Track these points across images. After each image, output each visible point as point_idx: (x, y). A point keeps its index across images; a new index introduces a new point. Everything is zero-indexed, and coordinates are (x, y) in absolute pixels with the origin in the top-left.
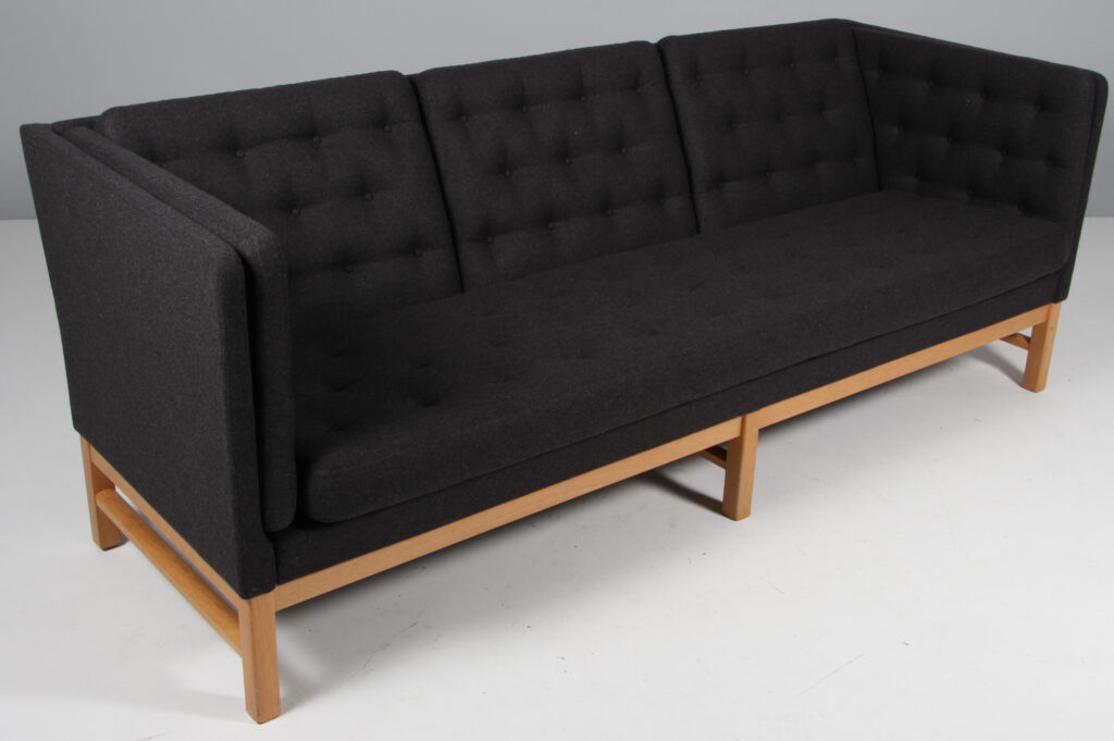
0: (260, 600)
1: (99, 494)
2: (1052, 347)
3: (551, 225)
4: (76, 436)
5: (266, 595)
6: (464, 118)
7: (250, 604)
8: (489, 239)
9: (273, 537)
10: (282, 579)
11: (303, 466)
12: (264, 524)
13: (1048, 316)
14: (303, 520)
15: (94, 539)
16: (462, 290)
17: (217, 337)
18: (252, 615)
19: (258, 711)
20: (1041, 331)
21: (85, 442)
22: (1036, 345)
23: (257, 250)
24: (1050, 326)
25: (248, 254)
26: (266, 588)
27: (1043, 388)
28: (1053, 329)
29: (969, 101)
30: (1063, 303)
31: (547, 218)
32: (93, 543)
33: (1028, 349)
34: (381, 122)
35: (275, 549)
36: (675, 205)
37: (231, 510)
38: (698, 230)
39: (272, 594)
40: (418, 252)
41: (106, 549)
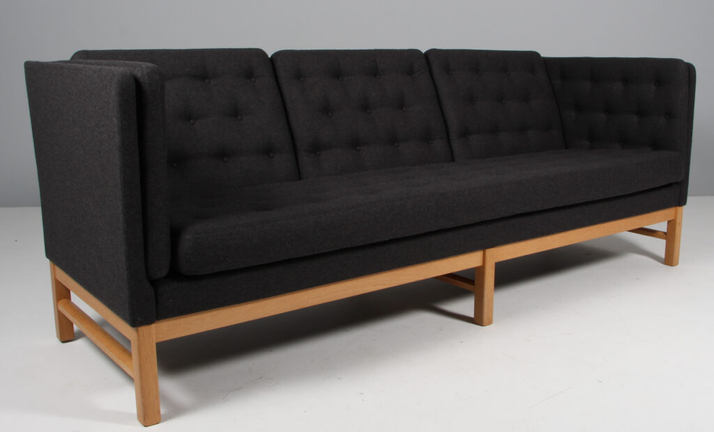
0: (144, 329)
1: (60, 302)
2: (680, 236)
3: (358, 148)
4: (48, 260)
6: (302, 79)
7: (137, 331)
8: (318, 153)
9: (154, 283)
12: (147, 271)
13: (676, 215)
14: (175, 273)
15: (57, 336)
16: (300, 178)
17: (116, 130)
18: (139, 340)
19: (144, 416)
20: (672, 224)
21: (52, 264)
22: (670, 236)
23: (145, 72)
24: (678, 221)
25: (139, 75)
26: (148, 320)
27: (677, 264)
28: (680, 224)
29: (615, 88)
30: (684, 207)
31: (355, 144)
33: (666, 239)
34: (249, 75)
35: (155, 292)
36: (439, 145)
37: (124, 259)
38: (453, 160)
39: (153, 327)
40: (271, 155)
41: (64, 342)
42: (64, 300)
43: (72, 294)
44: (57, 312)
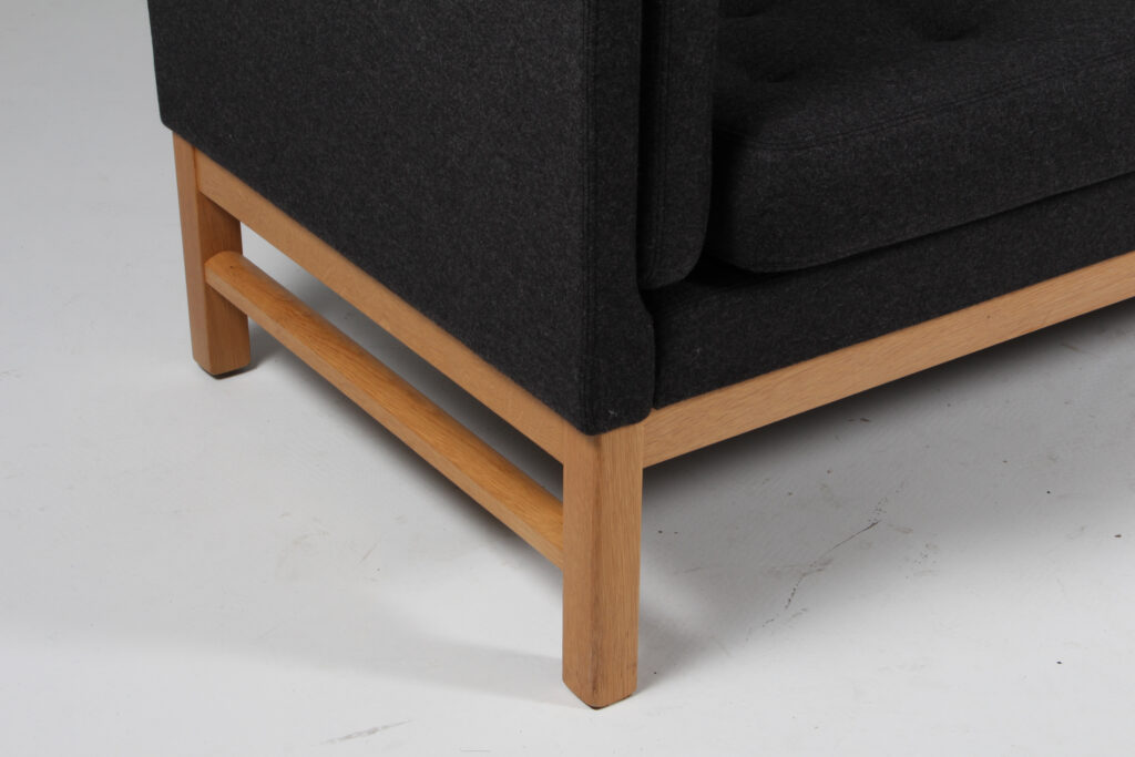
0: (616, 439)
1: (212, 261)
4: (167, 134)
5: (631, 428)
7: (598, 445)
9: (656, 301)
10: (666, 395)
11: (728, 143)
12: (641, 270)
14: (717, 268)
15: (197, 357)
21: (186, 147)
26: (633, 413)
32: (195, 364)
35: (656, 325)
39: (640, 427)
41: (220, 376)
42: (222, 256)
43: (247, 234)
44: (201, 289)
